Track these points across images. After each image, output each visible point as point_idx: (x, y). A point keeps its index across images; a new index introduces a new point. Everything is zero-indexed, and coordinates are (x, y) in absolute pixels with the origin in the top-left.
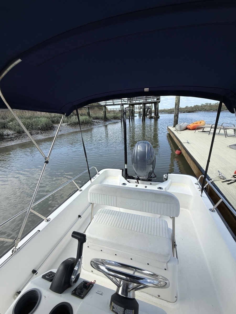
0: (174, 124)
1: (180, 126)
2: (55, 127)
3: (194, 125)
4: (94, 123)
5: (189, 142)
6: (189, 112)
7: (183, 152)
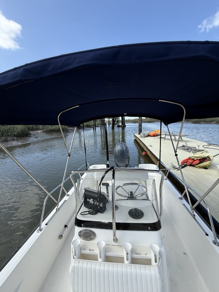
0: (139, 132)
1: (144, 134)
2: (31, 134)
3: (154, 133)
4: (69, 130)
5: (151, 145)
6: (149, 122)
7: (148, 153)
